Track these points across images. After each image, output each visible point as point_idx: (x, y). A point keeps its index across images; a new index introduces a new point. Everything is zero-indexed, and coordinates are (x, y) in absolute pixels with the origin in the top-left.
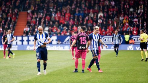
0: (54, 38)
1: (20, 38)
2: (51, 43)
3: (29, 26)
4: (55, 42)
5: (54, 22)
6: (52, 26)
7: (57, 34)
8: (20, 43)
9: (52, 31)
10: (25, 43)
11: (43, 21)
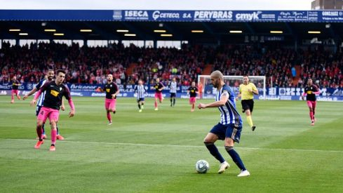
0: (324, 90)
1: (293, 89)
2: (321, 95)
3: (302, 79)
4: (324, 94)
5: (324, 76)
6: (323, 80)
7: (326, 87)
8: (293, 94)
9: (322, 83)
10: (298, 94)
11: (314, 74)
